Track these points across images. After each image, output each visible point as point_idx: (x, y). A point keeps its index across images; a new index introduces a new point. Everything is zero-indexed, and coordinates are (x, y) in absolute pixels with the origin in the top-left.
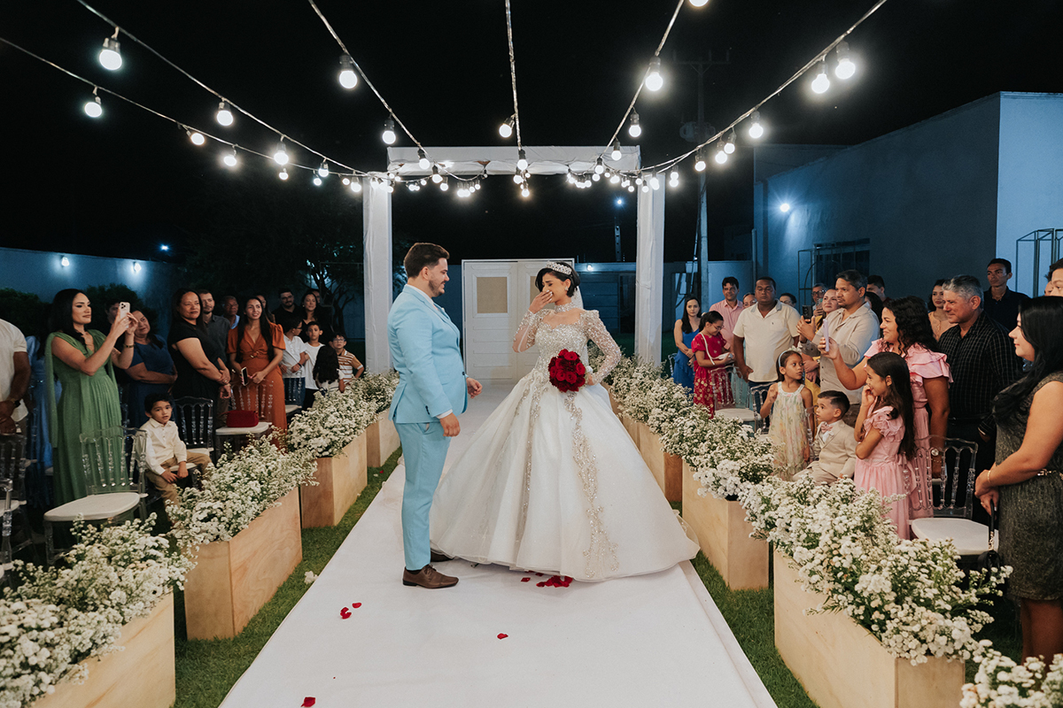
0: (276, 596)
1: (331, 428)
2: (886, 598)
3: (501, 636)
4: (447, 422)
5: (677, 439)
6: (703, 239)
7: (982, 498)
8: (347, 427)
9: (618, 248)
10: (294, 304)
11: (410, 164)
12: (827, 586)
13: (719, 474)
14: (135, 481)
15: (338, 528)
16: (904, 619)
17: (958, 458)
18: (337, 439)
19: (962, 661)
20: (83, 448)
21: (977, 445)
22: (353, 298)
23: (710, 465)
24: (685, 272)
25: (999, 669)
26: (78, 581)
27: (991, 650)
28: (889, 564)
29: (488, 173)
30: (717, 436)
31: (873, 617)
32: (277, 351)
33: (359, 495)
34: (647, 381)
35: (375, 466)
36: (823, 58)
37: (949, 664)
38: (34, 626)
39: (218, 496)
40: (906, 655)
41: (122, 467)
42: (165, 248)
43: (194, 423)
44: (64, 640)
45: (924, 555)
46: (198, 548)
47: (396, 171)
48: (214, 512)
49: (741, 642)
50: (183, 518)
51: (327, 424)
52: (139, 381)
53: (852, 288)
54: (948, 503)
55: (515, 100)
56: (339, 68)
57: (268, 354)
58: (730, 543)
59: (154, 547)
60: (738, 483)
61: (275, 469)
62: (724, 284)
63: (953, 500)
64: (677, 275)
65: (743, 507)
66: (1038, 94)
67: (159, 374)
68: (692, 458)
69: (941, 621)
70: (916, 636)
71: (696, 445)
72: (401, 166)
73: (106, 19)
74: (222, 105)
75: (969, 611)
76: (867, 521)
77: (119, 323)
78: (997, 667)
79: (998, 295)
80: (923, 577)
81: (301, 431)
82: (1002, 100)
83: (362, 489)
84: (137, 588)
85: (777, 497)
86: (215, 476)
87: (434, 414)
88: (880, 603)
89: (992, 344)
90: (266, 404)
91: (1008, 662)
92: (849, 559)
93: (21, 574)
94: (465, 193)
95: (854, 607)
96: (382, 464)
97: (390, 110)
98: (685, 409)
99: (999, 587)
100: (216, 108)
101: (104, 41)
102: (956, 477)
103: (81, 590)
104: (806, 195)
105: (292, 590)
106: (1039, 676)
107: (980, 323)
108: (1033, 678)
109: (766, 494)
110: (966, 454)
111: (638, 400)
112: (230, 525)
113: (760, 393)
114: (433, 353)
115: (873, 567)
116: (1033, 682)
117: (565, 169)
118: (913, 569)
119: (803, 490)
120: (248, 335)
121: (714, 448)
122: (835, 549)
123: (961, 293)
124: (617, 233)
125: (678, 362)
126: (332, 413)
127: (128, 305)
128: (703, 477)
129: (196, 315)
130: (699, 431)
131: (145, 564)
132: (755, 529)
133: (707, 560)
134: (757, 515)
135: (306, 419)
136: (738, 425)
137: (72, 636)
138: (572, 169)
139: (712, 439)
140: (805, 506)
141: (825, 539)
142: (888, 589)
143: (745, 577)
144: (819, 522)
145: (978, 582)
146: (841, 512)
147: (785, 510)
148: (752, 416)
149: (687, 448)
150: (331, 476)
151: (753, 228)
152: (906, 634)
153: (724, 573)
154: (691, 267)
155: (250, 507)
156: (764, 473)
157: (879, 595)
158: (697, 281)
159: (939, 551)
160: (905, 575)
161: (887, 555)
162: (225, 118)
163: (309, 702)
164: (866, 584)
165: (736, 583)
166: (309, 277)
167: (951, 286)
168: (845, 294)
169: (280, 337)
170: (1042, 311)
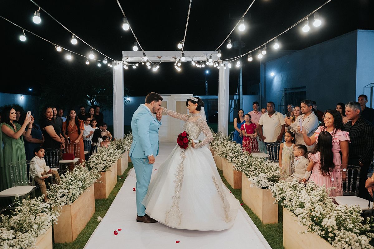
0: (87, 226)
1: (105, 161)
2: (334, 228)
3: (177, 242)
4: (151, 158)
5: (240, 165)
6: (241, 86)
7: (369, 189)
8: (111, 160)
9: (207, 90)
10: (85, 112)
11: (131, 58)
12: (310, 223)
13: (259, 178)
14: (31, 181)
15: (108, 199)
16: (342, 236)
17: (353, 173)
18: (107, 165)
20: (11, 168)
21: (360, 168)
22: (105, 109)
23: (255, 175)
24: (234, 99)
26: (19, 221)
28: (335, 215)
29: (161, 61)
30: (257, 164)
31: (329, 235)
32: (82, 131)
33: (115, 186)
34: (225, 142)
35: (119, 175)
36: (307, 18)
38: (6, 239)
39: (66, 187)
41: (26, 176)
42: (30, 90)
43: (51, 158)
44: (17, 244)
45: (346, 211)
46: (62, 208)
47: (126, 61)
48: (65, 194)
49: (270, 244)
50: (53, 196)
51: (104, 159)
52: (29, 142)
53: (307, 106)
54: (349, 190)
55: (185, 34)
57: (78, 132)
58: (263, 206)
59: (45, 208)
60: (267, 182)
61: (87, 177)
62: (253, 104)
63: (351, 189)
64: (231, 100)
65: (271, 192)
67: (37, 139)
68: (247, 173)
70: (346, 242)
71: (248, 167)
72: (127, 58)
73: (36, 4)
74: (73, 36)
75: (367, 233)
76: (322, 198)
77: (27, 119)
79: (362, 109)
80: (347, 219)
81: (94, 162)
82: (358, 32)
83: (115, 184)
84: (41, 224)
85: (285, 188)
86: (64, 180)
87: (146, 155)
88: (332, 230)
89: (365, 128)
90: (77, 151)
92: (319, 213)
94: (156, 69)
95: (321, 231)
96: (122, 174)
97: (136, 38)
98: (241, 153)
100: (71, 38)
101: (34, 13)
102: (352, 180)
103: (21, 224)
105: (92, 224)
107: (359, 120)
109: (281, 187)
110: (356, 171)
111: (222, 149)
112: (71, 199)
113: (270, 147)
114: (149, 132)
115: (328, 216)
117: (191, 60)
118: (343, 216)
119: (295, 185)
120: (71, 125)
121: (256, 169)
122: (312, 209)
123: (352, 108)
124: (206, 84)
125: (235, 135)
126: (105, 155)
127: (30, 112)
128: (252, 180)
129: (52, 117)
130: (249, 162)
131: (42, 214)
132: (275, 200)
133: (253, 213)
134: (277, 195)
135: (95, 157)
136: (265, 160)
137: (20, 242)
138: (194, 59)
139: (255, 165)
140: (297, 192)
141: (308, 205)
142: (335, 225)
143: (269, 219)
144: (303, 198)
145: (370, 222)
146: (312, 194)
147: (289, 193)
148: (267, 156)
149: (245, 168)
150: (105, 179)
151: (260, 82)
152: (343, 242)
153: (261, 217)
154: (236, 97)
155: (79, 192)
156: (277, 178)
157: (331, 227)
158: (238, 103)
159: (352, 209)
160: (341, 219)
161: (332, 211)
162: (74, 41)
164: (326, 222)
165: (265, 221)
166: (88, 101)
167: (349, 105)
168: (304, 109)
169: (83, 125)
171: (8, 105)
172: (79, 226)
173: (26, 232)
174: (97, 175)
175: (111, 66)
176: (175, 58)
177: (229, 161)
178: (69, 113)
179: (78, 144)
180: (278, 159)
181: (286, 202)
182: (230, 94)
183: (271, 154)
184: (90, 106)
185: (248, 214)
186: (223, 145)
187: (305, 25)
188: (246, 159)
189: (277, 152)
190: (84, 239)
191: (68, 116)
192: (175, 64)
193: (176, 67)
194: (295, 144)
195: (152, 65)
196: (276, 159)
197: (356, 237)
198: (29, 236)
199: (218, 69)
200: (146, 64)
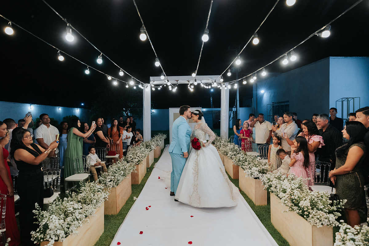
0: (126, 203)
1: (138, 157)
2: (309, 208)
3: (192, 216)
4: (186, 154)
5: (238, 161)
6: (238, 101)
7: (331, 178)
8: (143, 156)
9: (212, 103)
10: (123, 121)
11: (156, 81)
12: (290, 204)
13: (252, 171)
14: (87, 171)
15: (140, 185)
16: (315, 214)
17: (325, 168)
18: (140, 159)
19: (332, 227)
21: (331, 164)
23: (249, 168)
24: (232, 111)
25: (347, 228)
26: (84, 197)
27: (344, 223)
28: (309, 198)
29: (178, 83)
30: (250, 160)
31: (305, 213)
32: (121, 134)
34: (226, 144)
35: (148, 167)
36: (286, 55)
37: (328, 228)
39: (112, 175)
40: (316, 225)
42: (83, 104)
43: (100, 154)
44: (83, 212)
45: (318, 196)
46: (111, 189)
47: (153, 84)
48: (112, 179)
49: (261, 220)
50: (103, 181)
51: (137, 155)
52: (86, 143)
54: (322, 181)
55: (198, 67)
56: (155, 61)
57: (119, 135)
58: (255, 191)
59: (100, 189)
60: (258, 174)
61: (127, 168)
63: (323, 180)
64: (230, 112)
65: (261, 181)
66: (341, 57)
67: (91, 141)
68: (243, 167)
69: (325, 215)
70: (318, 219)
71: (244, 163)
72: (154, 82)
73: (99, 51)
74: (121, 70)
75: (334, 212)
76: (300, 186)
78: (346, 228)
79: (333, 119)
80: (319, 202)
81: (131, 157)
82: (330, 59)
83: (145, 174)
84: (98, 199)
85: (272, 178)
86: (111, 169)
87: (183, 151)
88: (307, 209)
89: (333, 134)
90: (118, 149)
91: (349, 226)
92: (297, 196)
93: (68, 195)
94: (175, 90)
95: (299, 210)
96: (150, 167)
97: (163, 70)
98: (239, 152)
99: (343, 205)
100: (119, 71)
101: (98, 57)
102: (324, 173)
103: (85, 199)
104: (269, 88)
105: (130, 202)
106: (359, 231)
107: (329, 128)
108: (357, 231)
109: (269, 177)
110: (327, 166)
111: (224, 149)
112: (116, 183)
114: (186, 135)
115: (304, 199)
116: (357, 232)
117: (200, 82)
118: (316, 200)
119: (279, 176)
120: (114, 130)
121: (250, 164)
122: (292, 193)
123: (322, 119)
124: (211, 99)
125: (235, 138)
126: (138, 152)
127: (95, 122)
128: (247, 172)
129: (101, 125)
130: (245, 158)
131: (98, 193)
132: (265, 187)
133: (248, 197)
134: (266, 184)
135: (131, 154)
136: (256, 157)
137: (85, 211)
138: (203, 82)
139: (249, 161)
140: (280, 181)
141: (288, 191)
142: (309, 205)
143: (260, 202)
144: (286, 186)
145: (336, 204)
146: (292, 183)
147: (275, 182)
148: (258, 154)
149: (241, 163)
150: (138, 170)
151: (253, 98)
152: (315, 219)
153: (254, 200)
154: (234, 109)
155: (121, 178)
156: (266, 171)
157: (306, 207)
158: (236, 113)
159: (323, 195)
160: (314, 201)
161: (307, 196)
162: (121, 74)
163: (141, 233)
164: (302, 204)
165: (257, 203)
166: (124, 113)
167: (319, 117)
168: (286, 118)
169: (122, 130)
170: (353, 125)
171: (68, 116)
172: (121, 203)
173: (89, 205)
174: (133, 167)
175: (142, 88)
176: (188, 81)
177: (230, 158)
178: (113, 121)
179: (118, 144)
180: (267, 157)
181: (272, 189)
182: (230, 107)
183: (262, 153)
184: (125, 116)
185: (244, 198)
186: (225, 146)
187: (285, 60)
188: (242, 156)
189: (266, 151)
190: (124, 213)
191: (112, 124)
192: (189, 86)
193: (189, 88)
194: (281, 146)
196: (265, 157)
197: (326, 215)
198: (91, 207)
199: (221, 89)
200: (167, 86)
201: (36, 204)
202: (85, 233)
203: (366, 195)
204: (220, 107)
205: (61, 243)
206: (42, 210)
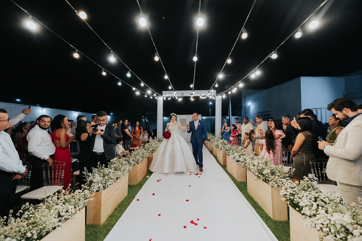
2: (269, 175)
5: (225, 150)
9: (210, 113)
11: (167, 95)
13: (235, 156)
23: (232, 154)
26: (115, 167)
29: (183, 96)
31: (267, 179)
34: (218, 140)
36: (254, 71)
39: (134, 157)
40: (273, 186)
47: (164, 96)
48: (134, 160)
49: (240, 190)
50: (128, 160)
51: (152, 146)
53: (259, 119)
58: (237, 171)
60: (239, 158)
62: (235, 119)
63: (287, 162)
64: (224, 119)
68: (229, 154)
71: (229, 151)
81: (147, 147)
82: (301, 78)
85: (247, 158)
86: (134, 153)
90: (138, 143)
92: (261, 167)
94: (180, 100)
95: (263, 177)
101: (128, 72)
104: (255, 101)
112: (137, 162)
120: (136, 129)
123: (285, 119)
124: (210, 110)
128: (231, 157)
133: (232, 176)
138: (201, 95)
142: (269, 173)
143: (241, 179)
146: (260, 160)
151: (242, 109)
153: (236, 178)
154: (227, 118)
157: (267, 174)
162: (142, 85)
163: (154, 194)
164: (265, 172)
165: (239, 180)
166: (143, 119)
170: (303, 120)
172: (140, 178)
174: (149, 153)
175: (157, 99)
176: (191, 94)
182: (222, 116)
192: (191, 97)
193: (191, 99)
195: (178, 97)
199: (215, 100)
200: (175, 97)
201: (85, 168)
202: (116, 191)
203: (312, 168)
204: (214, 115)
205: (101, 193)
206: (88, 173)
